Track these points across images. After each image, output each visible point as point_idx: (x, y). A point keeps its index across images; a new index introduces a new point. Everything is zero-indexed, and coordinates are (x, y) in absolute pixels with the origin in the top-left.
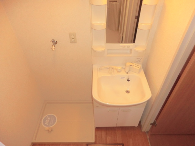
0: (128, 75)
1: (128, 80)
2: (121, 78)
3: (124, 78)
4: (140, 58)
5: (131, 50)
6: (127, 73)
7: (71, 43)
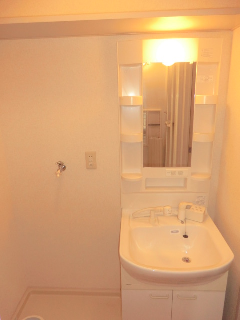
0: (184, 225)
1: (186, 237)
2: (172, 232)
3: (178, 232)
4: (202, 197)
5: (186, 180)
6: (183, 222)
7: (88, 169)
